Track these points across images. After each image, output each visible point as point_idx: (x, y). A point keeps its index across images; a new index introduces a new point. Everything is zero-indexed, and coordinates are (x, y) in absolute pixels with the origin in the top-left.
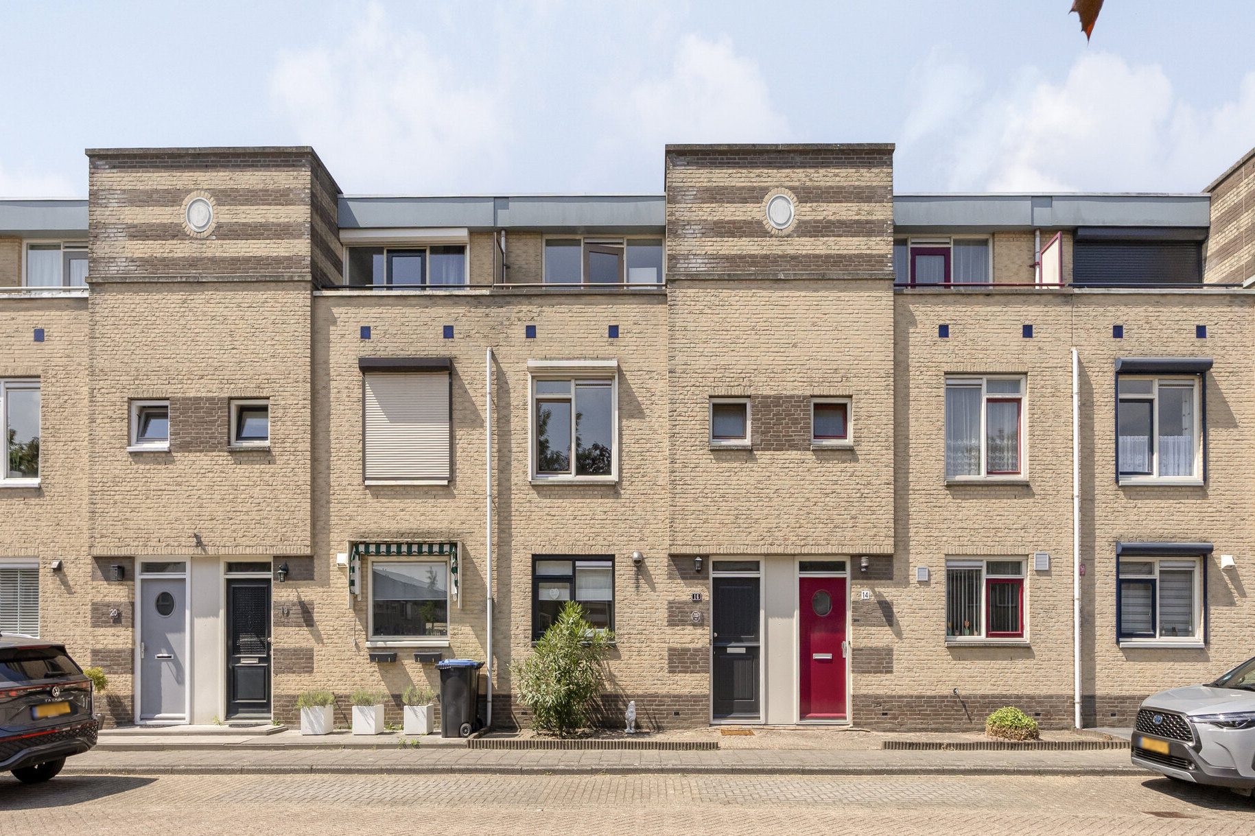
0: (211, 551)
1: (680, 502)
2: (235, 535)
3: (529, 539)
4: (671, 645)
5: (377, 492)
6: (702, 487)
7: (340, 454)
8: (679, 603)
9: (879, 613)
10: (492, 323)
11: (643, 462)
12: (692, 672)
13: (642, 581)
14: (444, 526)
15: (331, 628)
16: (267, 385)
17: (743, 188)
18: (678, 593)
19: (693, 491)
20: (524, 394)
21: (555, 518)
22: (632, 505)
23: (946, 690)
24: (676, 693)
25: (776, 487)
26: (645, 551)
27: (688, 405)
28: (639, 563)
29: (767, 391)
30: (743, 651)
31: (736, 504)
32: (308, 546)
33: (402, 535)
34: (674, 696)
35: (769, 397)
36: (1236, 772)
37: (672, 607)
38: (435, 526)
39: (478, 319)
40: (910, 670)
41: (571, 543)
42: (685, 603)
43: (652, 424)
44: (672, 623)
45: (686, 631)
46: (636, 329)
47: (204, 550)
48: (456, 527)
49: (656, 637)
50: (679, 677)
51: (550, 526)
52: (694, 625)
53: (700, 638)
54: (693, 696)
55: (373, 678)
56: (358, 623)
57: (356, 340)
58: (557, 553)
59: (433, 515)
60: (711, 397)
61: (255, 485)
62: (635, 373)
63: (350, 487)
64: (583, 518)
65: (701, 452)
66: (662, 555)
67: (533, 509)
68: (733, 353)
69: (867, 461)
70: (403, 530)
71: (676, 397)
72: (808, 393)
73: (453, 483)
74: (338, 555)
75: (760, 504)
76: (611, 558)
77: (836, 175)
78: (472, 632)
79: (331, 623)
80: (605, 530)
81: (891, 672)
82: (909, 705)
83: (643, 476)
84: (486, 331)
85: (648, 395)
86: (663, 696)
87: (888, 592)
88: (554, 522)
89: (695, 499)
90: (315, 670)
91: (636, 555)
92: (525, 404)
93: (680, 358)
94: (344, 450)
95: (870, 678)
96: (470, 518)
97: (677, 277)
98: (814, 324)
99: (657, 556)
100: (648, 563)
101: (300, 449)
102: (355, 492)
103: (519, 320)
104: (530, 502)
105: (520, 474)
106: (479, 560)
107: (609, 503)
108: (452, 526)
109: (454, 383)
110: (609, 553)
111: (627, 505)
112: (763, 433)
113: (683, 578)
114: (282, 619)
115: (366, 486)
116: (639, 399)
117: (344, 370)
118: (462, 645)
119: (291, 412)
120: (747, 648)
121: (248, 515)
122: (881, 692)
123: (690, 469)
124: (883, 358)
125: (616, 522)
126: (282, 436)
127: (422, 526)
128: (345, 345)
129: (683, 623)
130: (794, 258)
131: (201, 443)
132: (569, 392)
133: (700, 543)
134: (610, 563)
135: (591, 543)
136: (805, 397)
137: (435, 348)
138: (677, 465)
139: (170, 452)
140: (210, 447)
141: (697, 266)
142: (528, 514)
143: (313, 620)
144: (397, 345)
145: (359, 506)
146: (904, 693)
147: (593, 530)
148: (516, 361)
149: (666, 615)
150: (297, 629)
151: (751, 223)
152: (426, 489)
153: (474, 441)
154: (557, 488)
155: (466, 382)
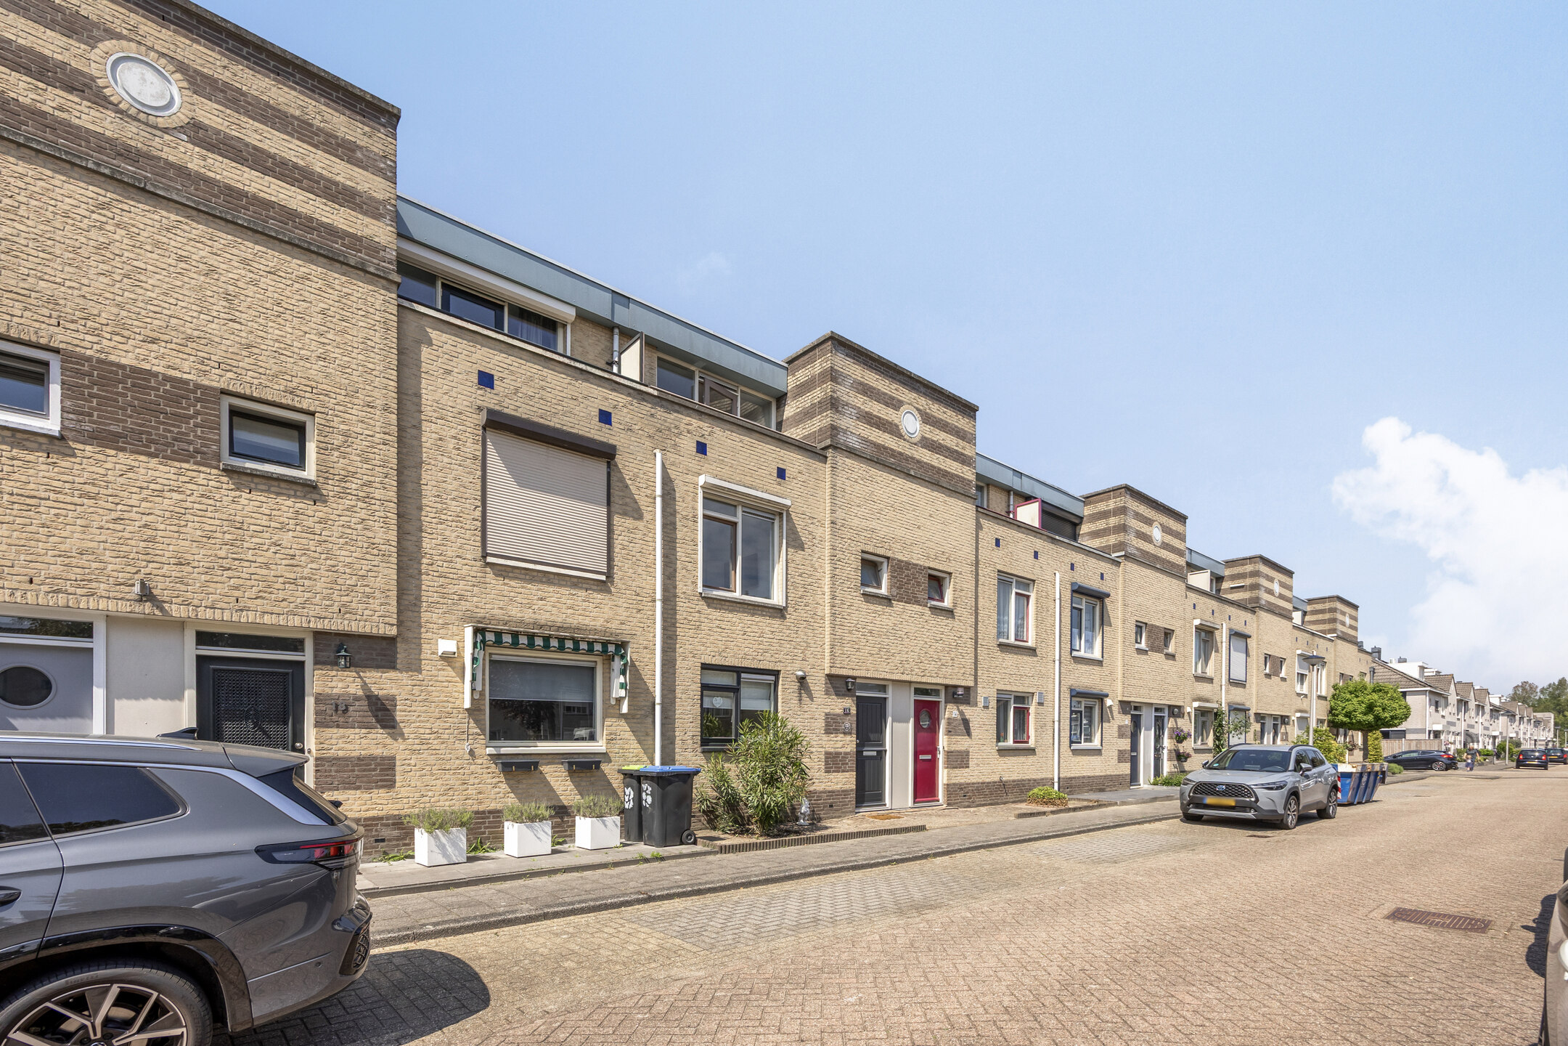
0: (177, 611)
1: (839, 632)
2: (237, 593)
3: (699, 648)
4: (827, 749)
5: (503, 572)
6: (855, 622)
7: (443, 517)
8: (834, 715)
9: (962, 727)
10: (659, 426)
11: (805, 594)
12: (843, 771)
13: (804, 695)
14: (598, 624)
15: (428, 731)
16: (307, 395)
17: (886, 394)
18: (832, 707)
19: (849, 625)
20: (694, 508)
21: (726, 631)
22: (796, 629)
23: (996, 778)
24: (830, 789)
25: (906, 631)
26: (807, 669)
27: (846, 554)
28: (802, 680)
29: (900, 557)
30: (875, 753)
31: (879, 639)
32: (392, 625)
33: (541, 627)
34: (829, 792)
35: (902, 561)
36: (1276, 811)
37: (828, 718)
38: (586, 622)
39: (643, 416)
40: (978, 765)
41: (740, 656)
42: (838, 715)
43: (813, 562)
44: (828, 731)
45: (839, 738)
46: (801, 477)
47: (162, 609)
48: (613, 626)
49: (815, 743)
50: (832, 776)
51: (720, 638)
52: (845, 733)
53: (847, 744)
54: (843, 791)
55: (497, 790)
56: (472, 724)
57: (470, 384)
58: (727, 664)
59: (584, 610)
60: (863, 552)
61: (283, 528)
62: (800, 515)
63: (458, 559)
64: (752, 634)
65: (855, 594)
66: (820, 675)
67: (703, 620)
68: (878, 521)
69: (960, 621)
70: (543, 622)
71: (837, 545)
72: (927, 565)
73: (610, 580)
74: (439, 640)
75: (896, 641)
76: (776, 673)
77: (944, 413)
78: (633, 738)
79: (428, 725)
80: (772, 648)
81: (968, 767)
82: (977, 789)
83: (805, 606)
84: (651, 431)
85: (810, 537)
86: (821, 792)
87: (968, 711)
88: (724, 634)
89: (850, 632)
90: (397, 785)
91: (800, 673)
92: (695, 516)
93: (840, 514)
94: (449, 513)
95: (957, 771)
96: (631, 619)
97: (839, 446)
98: (931, 516)
99: (817, 674)
100: (809, 680)
101: (377, 496)
102: (468, 566)
103: (688, 432)
104: (699, 612)
105: (689, 583)
106: (642, 664)
107: (776, 623)
108: (609, 625)
109: (612, 474)
110: (776, 669)
111: (792, 628)
112: (898, 588)
113: (837, 695)
114: (335, 718)
115: (488, 563)
116: (803, 539)
117: (451, 414)
118: (621, 751)
119: (360, 444)
120: (878, 751)
121: (269, 569)
122: (962, 781)
123: (846, 607)
124: (968, 550)
125: (782, 642)
126: (343, 472)
127: (570, 620)
128: (452, 384)
129: (836, 731)
130: (919, 462)
131: (152, 441)
132: (735, 515)
133: (853, 667)
134: (773, 678)
135: (759, 658)
136: (925, 568)
137: (588, 430)
138: (836, 601)
139: (62, 438)
140: (173, 452)
141: (853, 442)
142: (698, 623)
143: (394, 720)
144: (535, 409)
145: (474, 586)
146: (974, 781)
147: (761, 647)
148: (685, 471)
149: (823, 725)
150: (364, 731)
151: (891, 423)
152: (576, 580)
153: (637, 541)
154: (727, 604)
155: (627, 477)
